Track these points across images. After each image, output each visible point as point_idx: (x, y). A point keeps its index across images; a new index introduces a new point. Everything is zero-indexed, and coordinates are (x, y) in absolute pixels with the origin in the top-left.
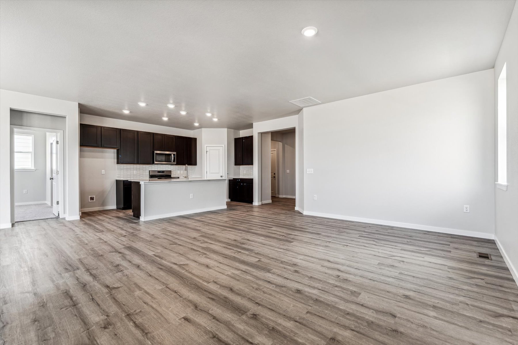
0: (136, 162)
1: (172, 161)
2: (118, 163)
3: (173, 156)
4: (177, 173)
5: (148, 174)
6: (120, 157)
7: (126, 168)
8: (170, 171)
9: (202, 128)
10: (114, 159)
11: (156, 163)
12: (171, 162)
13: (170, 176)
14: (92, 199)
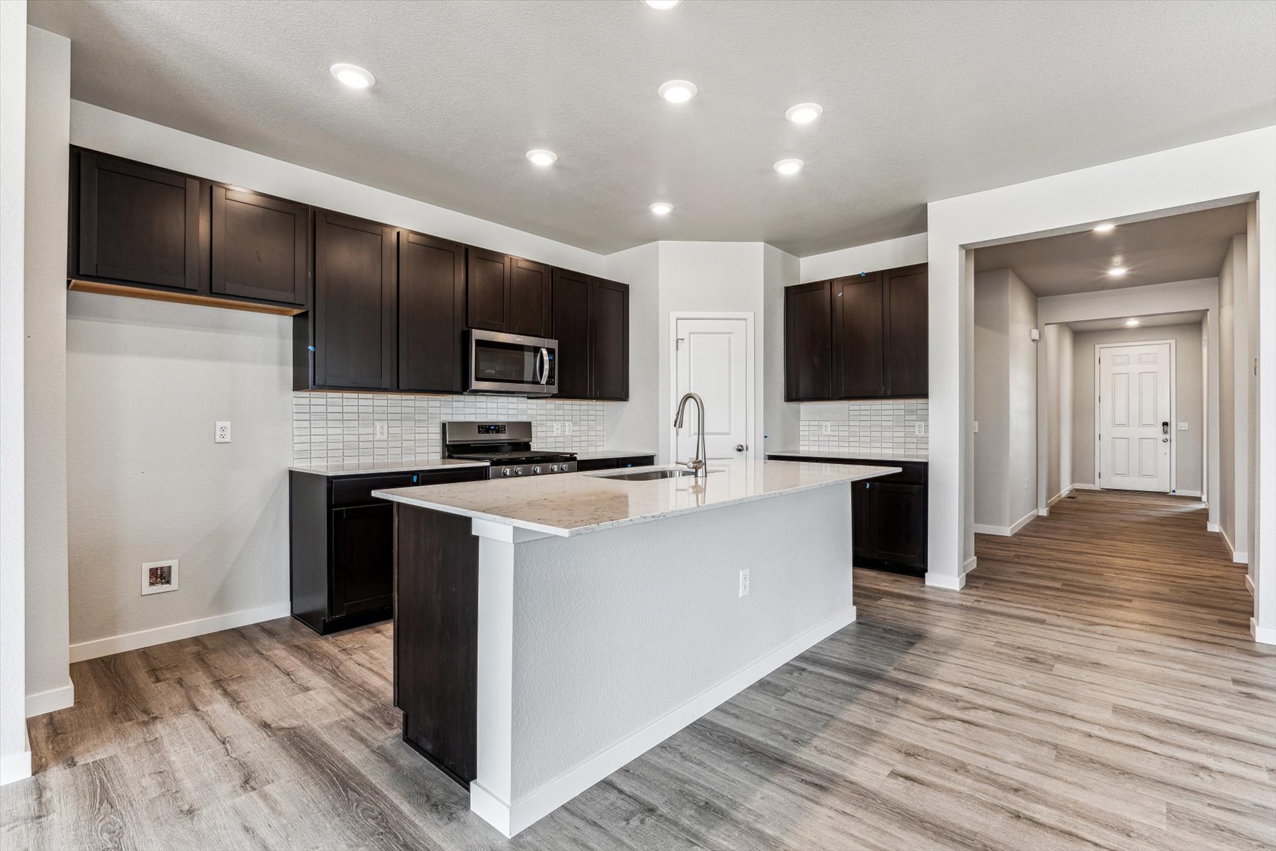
0: (386, 382)
1: (544, 381)
2: (299, 385)
3: (546, 358)
4: (549, 434)
5: (439, 437)
6: (310, 357)
7: (340, 409)
8: (526, 427)
9: (658, 240)
10: (282, 363)
11: (476, 385)
12: (538, 383)
13: (526, 446)
14: (160, 576)
